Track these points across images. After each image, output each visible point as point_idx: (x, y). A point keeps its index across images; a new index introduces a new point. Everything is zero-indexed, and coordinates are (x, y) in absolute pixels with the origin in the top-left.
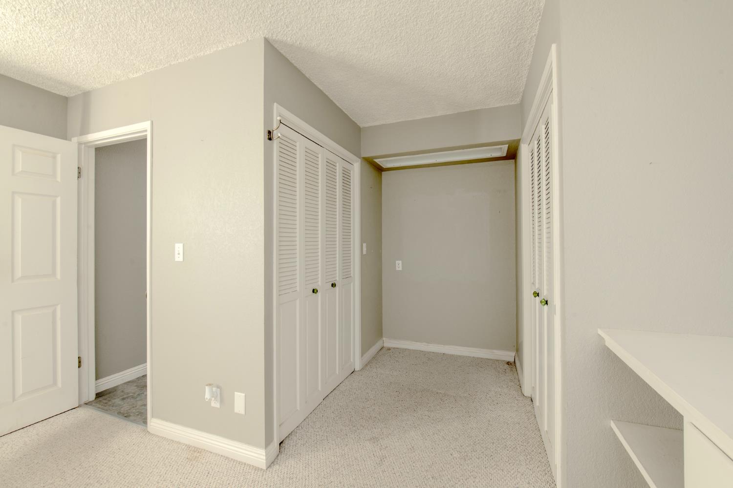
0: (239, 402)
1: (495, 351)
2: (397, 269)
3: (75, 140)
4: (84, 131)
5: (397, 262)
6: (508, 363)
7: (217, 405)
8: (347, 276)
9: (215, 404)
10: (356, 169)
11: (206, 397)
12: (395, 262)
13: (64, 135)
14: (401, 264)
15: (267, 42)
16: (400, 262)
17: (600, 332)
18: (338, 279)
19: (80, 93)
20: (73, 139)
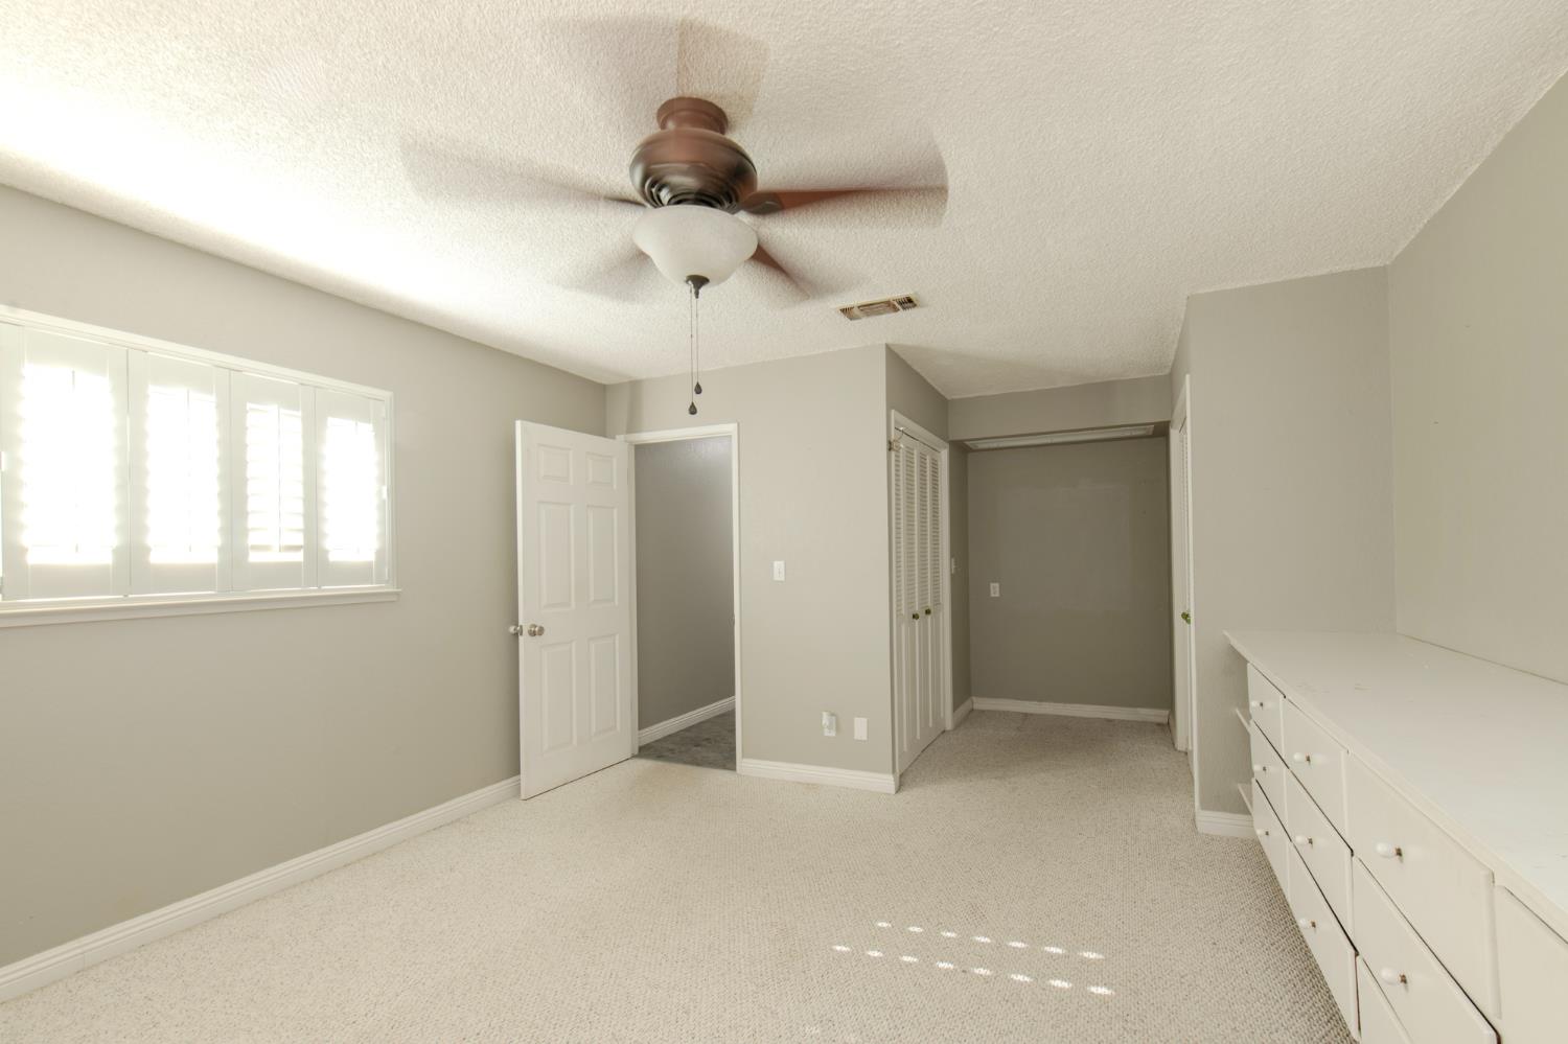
0: (860, 729)
1: (1138, 709)
2: (993, 595)
3: (620, 438)
4: (633, 427)
5: (992, 585)
6: (1159, 724)
7: (833, 734)
8: (937, 602)
9: (830, 733)
10: (944, 456)
11: (824, 722)
12: (989, 585)
13: (602, 430)
14: (998, 589)
15: (888, 348)
16: (997, 585)
17: (1226, 634)
18: (930, 605)
19: (626, 380)
20: (617, 437)
